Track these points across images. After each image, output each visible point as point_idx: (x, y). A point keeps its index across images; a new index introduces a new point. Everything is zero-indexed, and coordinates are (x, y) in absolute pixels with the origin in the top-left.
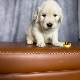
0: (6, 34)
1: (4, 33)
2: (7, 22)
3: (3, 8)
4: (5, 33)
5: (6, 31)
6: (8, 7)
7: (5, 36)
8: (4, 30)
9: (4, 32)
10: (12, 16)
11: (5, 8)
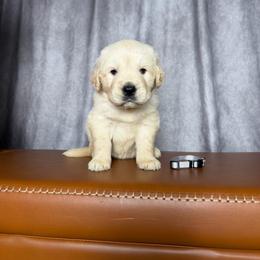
0: (70, 126)
1: (64, 124)
2: (71, 93)
3: (61, 56)
4: (67, 122)
5: (68, 118)
6: (71, 51)
7: (68, 131)
8: (64, 116)
9: (65, 120)
10: (83, 76)
11: (65, 56)
